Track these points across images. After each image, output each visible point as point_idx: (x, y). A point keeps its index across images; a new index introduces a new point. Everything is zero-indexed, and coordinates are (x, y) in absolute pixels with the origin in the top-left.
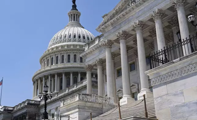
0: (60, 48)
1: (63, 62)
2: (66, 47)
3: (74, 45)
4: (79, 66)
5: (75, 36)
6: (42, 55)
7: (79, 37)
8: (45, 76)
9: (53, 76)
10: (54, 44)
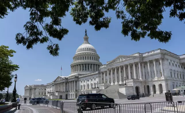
0: (82, 54)
1: (83, 59)
2: (84, 54)
3: (87, 53)
4: (89, 61)
5: (87, 49)
6: (74, 56)
7: (89, 49)
8: (75, 65)
9: (77, 65)
10: (78, 52)
